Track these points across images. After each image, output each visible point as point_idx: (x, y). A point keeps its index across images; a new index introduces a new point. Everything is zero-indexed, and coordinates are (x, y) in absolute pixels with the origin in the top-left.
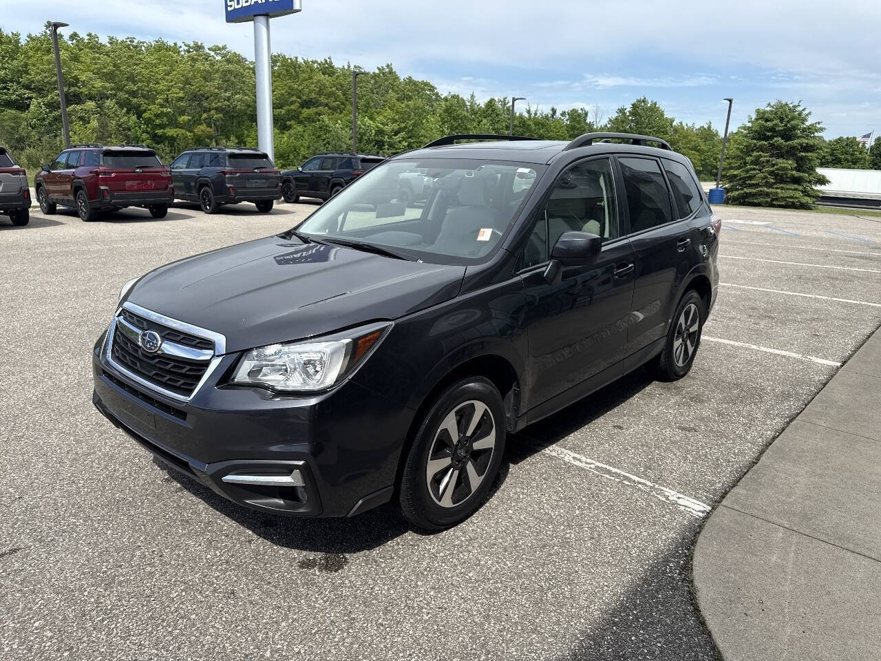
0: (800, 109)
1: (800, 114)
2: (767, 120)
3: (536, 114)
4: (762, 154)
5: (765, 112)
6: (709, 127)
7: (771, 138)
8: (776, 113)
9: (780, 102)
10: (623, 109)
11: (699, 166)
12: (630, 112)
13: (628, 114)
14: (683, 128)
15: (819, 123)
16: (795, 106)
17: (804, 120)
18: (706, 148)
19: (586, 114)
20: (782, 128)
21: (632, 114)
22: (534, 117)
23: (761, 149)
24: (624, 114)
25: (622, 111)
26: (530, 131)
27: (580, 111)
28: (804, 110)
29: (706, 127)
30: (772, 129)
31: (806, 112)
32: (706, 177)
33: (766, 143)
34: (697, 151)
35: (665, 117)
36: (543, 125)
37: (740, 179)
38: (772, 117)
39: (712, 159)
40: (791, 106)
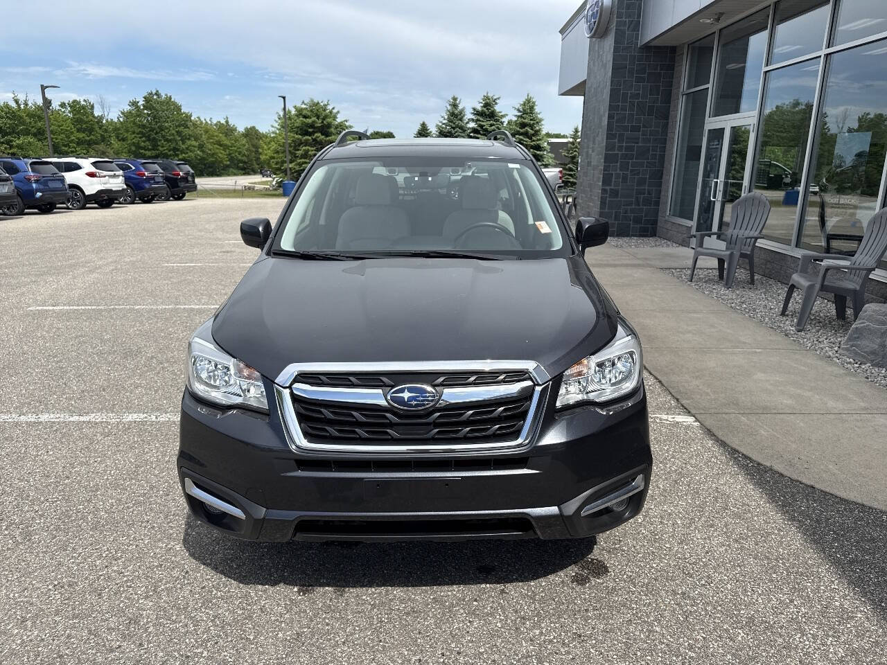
0: (330, 107)
1: (331, 112)
2: (305, 117)
3: (26, 104)
4: (310, 148)
5: (302, 109)
6: (227, 122)
7: (313, 133)
8: (311, 111)
9: (312, 101)
10: (135, 102)
11: (226, 161)
12: (143, 105)
13: (142, 107)
14: (202, 123)
15: (346, 121)
16: (325, 105)
17: (335, 118)
18: (228, 143)
19: (93, 107)
20: (319, 125)
21: (145, 107)
22: (25, 108)
23: (306, 143)
24: (138, 107)
25: (134, 104)
26: (23, 123)
27: (83, 103)
28: (333, 108)
29: (223, 122)
30: (312, 126)
31: (335, 111)
32: (235, 171)
33: (310, 138)
34: (221, 145)
35: (182, 111)
36: (40, 118)
37: (295, 172)
38: (309, 114)
39: (237, 154)
40: (322, 104)
